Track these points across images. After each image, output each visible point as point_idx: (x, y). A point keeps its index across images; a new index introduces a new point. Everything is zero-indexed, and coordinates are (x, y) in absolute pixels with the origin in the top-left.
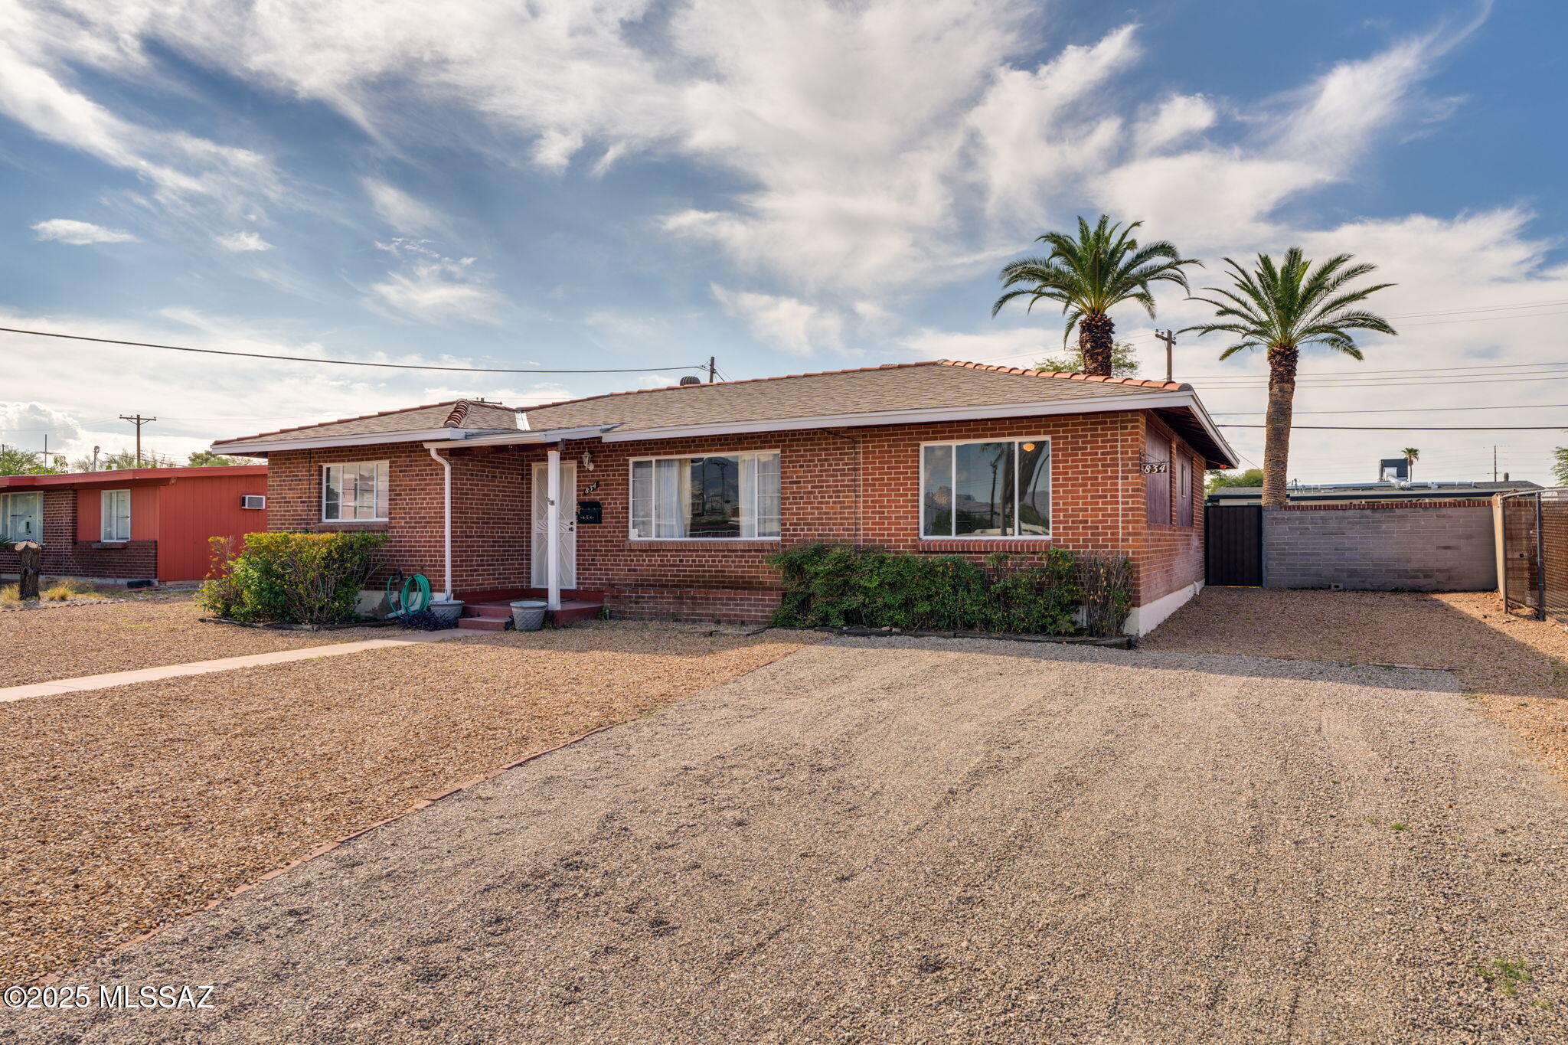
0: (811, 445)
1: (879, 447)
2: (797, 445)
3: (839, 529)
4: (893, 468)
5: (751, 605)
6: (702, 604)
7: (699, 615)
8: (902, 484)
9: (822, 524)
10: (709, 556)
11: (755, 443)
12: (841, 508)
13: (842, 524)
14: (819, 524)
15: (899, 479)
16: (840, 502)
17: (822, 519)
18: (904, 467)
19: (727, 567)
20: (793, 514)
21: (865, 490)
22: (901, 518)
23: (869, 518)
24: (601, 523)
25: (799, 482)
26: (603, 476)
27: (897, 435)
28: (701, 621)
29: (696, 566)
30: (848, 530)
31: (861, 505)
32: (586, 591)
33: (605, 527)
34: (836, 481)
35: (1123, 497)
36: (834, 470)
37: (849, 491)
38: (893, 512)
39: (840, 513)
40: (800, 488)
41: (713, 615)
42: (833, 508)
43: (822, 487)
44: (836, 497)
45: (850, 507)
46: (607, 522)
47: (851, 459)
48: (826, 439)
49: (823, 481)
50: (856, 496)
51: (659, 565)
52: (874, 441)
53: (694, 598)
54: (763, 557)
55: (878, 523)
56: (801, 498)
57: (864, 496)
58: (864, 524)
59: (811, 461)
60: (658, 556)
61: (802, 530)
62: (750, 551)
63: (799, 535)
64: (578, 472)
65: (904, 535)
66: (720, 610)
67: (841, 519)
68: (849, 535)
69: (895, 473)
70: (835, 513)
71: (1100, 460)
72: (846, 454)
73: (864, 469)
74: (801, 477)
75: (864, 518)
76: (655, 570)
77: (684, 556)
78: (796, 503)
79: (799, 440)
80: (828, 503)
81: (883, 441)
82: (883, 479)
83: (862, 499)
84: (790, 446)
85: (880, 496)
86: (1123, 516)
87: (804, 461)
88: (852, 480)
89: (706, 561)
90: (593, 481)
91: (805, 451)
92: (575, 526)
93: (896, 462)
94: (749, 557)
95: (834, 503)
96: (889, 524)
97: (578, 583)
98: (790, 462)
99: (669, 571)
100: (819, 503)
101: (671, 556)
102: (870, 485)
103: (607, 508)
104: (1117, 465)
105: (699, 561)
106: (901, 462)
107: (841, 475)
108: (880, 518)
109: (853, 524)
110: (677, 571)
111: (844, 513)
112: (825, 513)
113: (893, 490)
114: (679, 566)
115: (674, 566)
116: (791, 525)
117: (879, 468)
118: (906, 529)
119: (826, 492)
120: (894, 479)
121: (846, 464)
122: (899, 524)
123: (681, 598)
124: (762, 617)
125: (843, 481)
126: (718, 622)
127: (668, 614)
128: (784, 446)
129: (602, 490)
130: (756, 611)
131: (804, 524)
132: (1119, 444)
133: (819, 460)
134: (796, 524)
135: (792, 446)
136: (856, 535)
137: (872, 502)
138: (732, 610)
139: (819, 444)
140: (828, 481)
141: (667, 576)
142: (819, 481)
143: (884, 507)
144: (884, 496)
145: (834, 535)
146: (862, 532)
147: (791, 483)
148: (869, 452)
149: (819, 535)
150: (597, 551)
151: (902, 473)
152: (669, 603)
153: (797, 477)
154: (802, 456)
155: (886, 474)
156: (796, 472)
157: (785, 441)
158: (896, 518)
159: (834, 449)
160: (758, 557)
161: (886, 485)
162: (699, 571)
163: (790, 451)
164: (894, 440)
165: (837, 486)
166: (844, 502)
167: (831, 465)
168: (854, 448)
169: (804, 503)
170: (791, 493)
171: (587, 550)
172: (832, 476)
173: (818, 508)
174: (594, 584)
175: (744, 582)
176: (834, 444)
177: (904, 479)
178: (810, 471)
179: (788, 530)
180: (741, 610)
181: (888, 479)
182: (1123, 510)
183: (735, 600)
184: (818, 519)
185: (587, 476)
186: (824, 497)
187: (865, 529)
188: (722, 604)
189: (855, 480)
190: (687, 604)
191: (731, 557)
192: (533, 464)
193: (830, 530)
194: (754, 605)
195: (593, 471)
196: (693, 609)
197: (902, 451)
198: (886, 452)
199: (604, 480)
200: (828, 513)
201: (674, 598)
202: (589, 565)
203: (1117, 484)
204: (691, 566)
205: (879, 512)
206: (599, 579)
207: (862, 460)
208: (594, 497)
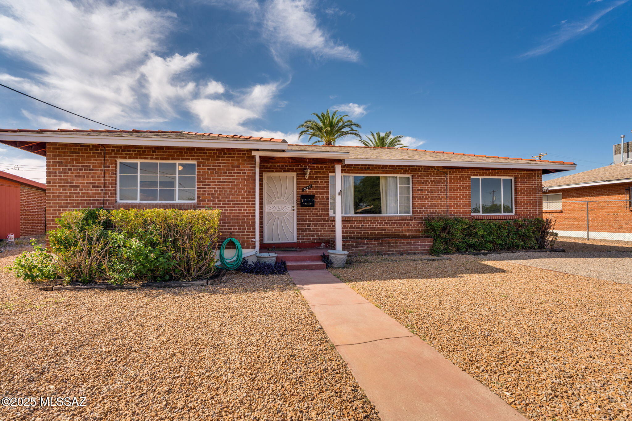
0: (427, 174)
1: (456, 177)
2: (421, 174)
3: (440, 211)
4: (461, 186)
5: (418, 245)
6: (393, 246)
7: (391, 251)
8: (465, 193)
9: (432, 208)
10: (378, 223)
11: (401, 171)
12: (440, 201)
13: (441, 208)
14: (431, 208)
15: (464, 190)
16: (440, 199)
17: (432, 206)
18: (466, 186)
19: (387, 228)
20: (419, 204)
21: (450, 195)
22: (464, 206)
23: (452, 206)
24: (314, 206)
25: (422, 190)
26: (315, 182)
27: (463, 172)
28: (393, 254)
29: (370, 228)
30: (443, 211)
31: (449, 200)
32: (303, 243)
33: (316, 209)
34: (438, 190)
35: (538, 200)
36: (437, 185)
37: (444, 194)
38: (462, 204)
39: (440, 204)
40: (422, 192)
41: (399, 251)
42: (437, 201)
43: (432, 192)
44: (438, 197)
45: (444, 201)
46: (317, 207)
47: (445, 181)
48: (433, 172)
49: (432, 190)
50: (447, 197)
51: (350, 228)
52: (453, 174)
53: (388, 243)
54: (405, 223)
55: (456, 208)
56: (423, 197)
57: (450, 197)
58: (450, 208)
59: (427, 181)
60: (349, 223)
61: (424, 211)
62: (399, 220)
63: (422, 213)
64: (297, 179)
65: (466, 213)
66: (403, 248)
67: (441, 206)
68: (444, 213)
69: (463, 188)
70: (438, 204)
71: (531, 187)
72: (442, 179)
73: (450, 185)
74: (423, 188)
75: (450, 206)
76: (347, 231)
77: (364, 223)
78: (420, 199)
79: (421, 171)
80: (435, 199)
81: (457, 175)
82: (458, 190)
83: (449, 198)
84: (417, 174)
85: (456, 197)
86: (538, 206)
87: (424, 181)
88: (445, 190)
89: (376, 226)
90: (308, 184)
91: (424, 176)
92: (295, 208)
93: (463, 184)
94: (398, 223)
95: (437, 199)
96: (460, 208)
97: (297, 239)
98: (417, 181)
99: (356, 231)
100: (431, 199)
101: (357, 223)
102: (452, 192)
103: (317, 199)
104: (536, 189)
105: (372, 225)
106: (464, 184)
107: (440, 188)
108: (456, 206)
109: (445, 208)
110: (360, 230)
111: (442, 204)
112: (434, 204)
113: (461, 195)
114: (361, 228)
115: (358, 228)
116: (418, 208)
117: (456, 186)
118: (467, 211)
119: (434, 195)
120: (462, 190)
121: (442, 183)
122: (464, 208)
123: (382, 243)
124: (424, 250)
125: (441, 190)
126: (402, 254)
127: (375, 252)
128: (415, 173)
129: (314, 189)
130: (421, 247)
131: (424, 208)
132: (537, 182)
133: (431, 181)
134: (421, 208)
135: (418, 174)
136: (447, 213)
137: (453, 199)
138: (408, 248)
139: (430, 174)
140: (434, 190)
141: (354, 233)
142: (431, 190)
143: (458, 201)
144: (458, 197)
145: (437, 213)
146: (449, 212)
147: (418, 190)
148: (452, 179)
149: (431, 213)
150: (311, 221)
151: (465, 188)
152: (376, 246)
153: (421, 188)
154: (423, 178)
155: (458, 188)
156: (420, 185)
157: (415, 171)
158: (463, 206)
159: (437, 176)
160: (403, 223)
161: (459, 192)
162: (372, 230)
163: (418, 176)
164: (462, 174)
165: (439, 192)
166: (442, 199)
167: (436, 183)
168: (446, 177)
169: (424, 199)
170: (418, 195)
171: (305, 221)
172: (437, 188)
173: (430, 201)
174: (309, 239)
175: (395, 235)
176: (437, 174)
177: (466, 190)
178: (427, 185)
179: (417, 211)
180: (414, 248)
181: (460, 190)
182: (538, 204)
183: (410, 243)
184: (431, 206)
185: (304, 182)
186: (433, 197)
187: (450, 211)
188: (404, 245)
189: (446, 190)
190: (385, 246)
191: (389, 223)
192: (264, 173)
193: (436, 211)
194: (420, 245)
195: (308, 179)
196: (389, 249)
197: (465, 179)
198: (459, 179)
199: (316, 184)
200: (435, 204)
201: (378, 244)
202: (305, 229)
203: (536, 195)
204: (368, 228)
205: (456, 204)
206: (312, 236)
207: (449, 182)
208: (308, 192)
